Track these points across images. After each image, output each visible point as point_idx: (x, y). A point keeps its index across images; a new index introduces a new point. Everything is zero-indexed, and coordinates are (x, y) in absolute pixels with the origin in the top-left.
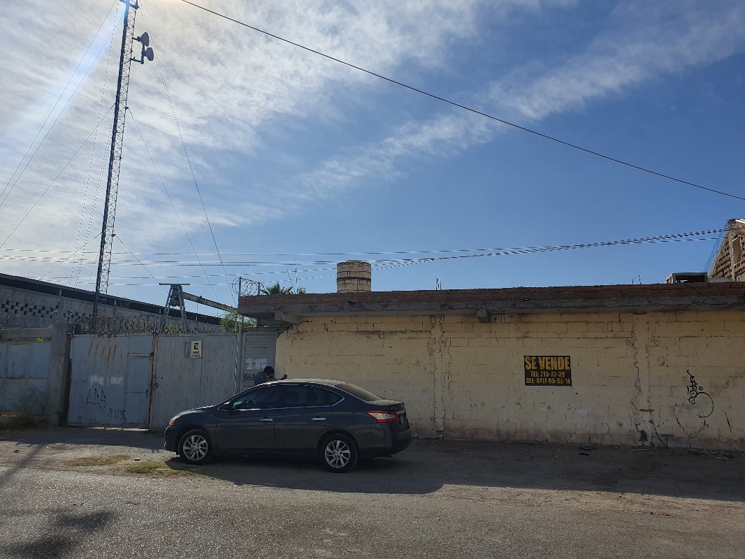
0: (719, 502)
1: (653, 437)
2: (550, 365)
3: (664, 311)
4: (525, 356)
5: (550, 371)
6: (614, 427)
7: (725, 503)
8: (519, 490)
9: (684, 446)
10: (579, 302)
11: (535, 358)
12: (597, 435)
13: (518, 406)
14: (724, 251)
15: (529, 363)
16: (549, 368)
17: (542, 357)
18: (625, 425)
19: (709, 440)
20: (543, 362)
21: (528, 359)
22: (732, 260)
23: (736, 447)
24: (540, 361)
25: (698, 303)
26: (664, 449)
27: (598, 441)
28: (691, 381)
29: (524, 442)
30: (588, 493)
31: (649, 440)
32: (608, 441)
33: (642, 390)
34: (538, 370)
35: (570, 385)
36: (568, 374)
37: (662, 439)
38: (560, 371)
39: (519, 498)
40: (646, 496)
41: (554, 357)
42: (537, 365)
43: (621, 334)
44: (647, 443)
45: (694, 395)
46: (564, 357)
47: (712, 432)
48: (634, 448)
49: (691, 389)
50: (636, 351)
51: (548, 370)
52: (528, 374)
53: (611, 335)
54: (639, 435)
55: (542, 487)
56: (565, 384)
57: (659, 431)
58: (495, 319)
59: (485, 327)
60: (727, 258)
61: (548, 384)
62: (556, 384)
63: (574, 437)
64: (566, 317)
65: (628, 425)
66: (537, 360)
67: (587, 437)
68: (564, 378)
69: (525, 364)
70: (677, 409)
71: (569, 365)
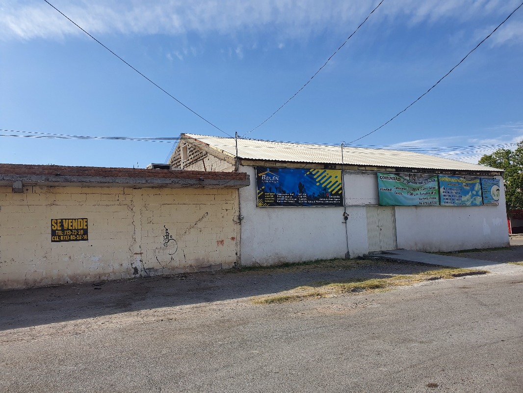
0: (194, 305)
1: (142, 271)
2: (72, 226)
3: (153, 187)
4: (52, 220)
5: (71, 230)
6: (117, 267)
7: (198, 305)
8: (63, 323)
9: (160, 274)
10: (98, 179)
11: (60, 221)
12: (105, 274)
13: (45, 259)
14: (177, 152)
15: (55, 225)
16: (71, 228)
17: (66, 219)
18: (124, 265)
19: (173, 268)
20: (67, 224)
21: (54, 222)
22: (182, 158)
23: (188, 271)
24: (64, 223)
25: (175, 183)
26: (148, 277)
27: (106, 278)
28: (166, 233)
29: (49, 286)
30: (115, 315)
31: (139, 273)
32: (112, 277)
33: (136, 240)
34: (63, 230)
35: (87, 240)
36: (86, 232)
37: (147, 271)
38: (79, 230)
39: (65, 330)
40: (154, 310)
41: (75, 219)
42: (62, 226)
43: (124, 203)
44: (138, 276)
45: (167, 241)
46: (83, 219)
47: (176, 263)
48: (129, 279)
49: (165, 237)
50: (133, 214)
51: (70, 230)
52: (53, 233)
53: (118, 203)
54: (133, 271)
55: (80, 318)
56: (83, 239)
57: (146, 267)
58: (27, 190)
59: (17, 197)
60: (178, 157)
61: (70, 240)
62: (76, 240)
63: (88, 278)
64: (86, 190)
65: (126, 264)
66: (62, 222)
67: (98, 277)
68: (82, 234)
69: (52, 225)
70: (157, 251)
71: (87, 225)
